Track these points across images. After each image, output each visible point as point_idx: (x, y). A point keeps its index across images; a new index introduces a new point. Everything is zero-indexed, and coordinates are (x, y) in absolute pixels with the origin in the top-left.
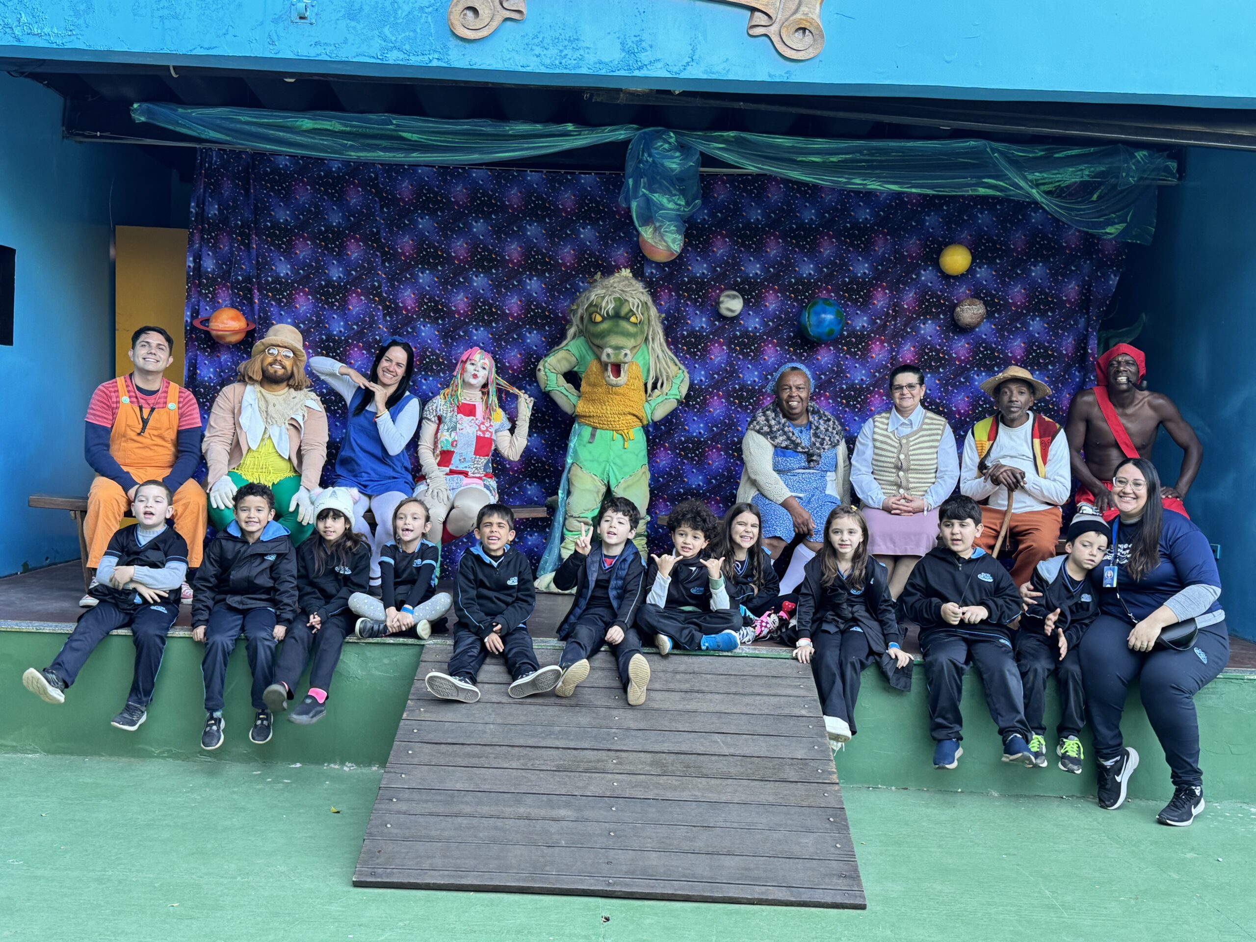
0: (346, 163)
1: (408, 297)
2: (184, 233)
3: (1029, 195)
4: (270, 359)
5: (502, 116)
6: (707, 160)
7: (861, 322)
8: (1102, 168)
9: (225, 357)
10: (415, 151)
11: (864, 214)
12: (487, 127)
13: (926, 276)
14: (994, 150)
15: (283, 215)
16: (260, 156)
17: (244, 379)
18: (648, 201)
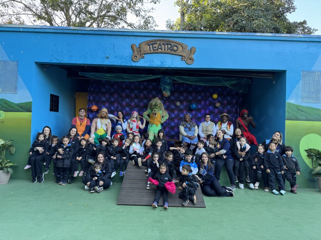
0: (114, 81)
1: (124, 103)
2: (87, 93)
3: (227, 86)
4: (102, 114)
5: (140, 74)
6: (174, 80)
7: (200, 107)
8: (239, 81)
9: (94, 113)
10: (125, 79)
11: (200, 89)
12: (138, 75)
13: (210, 99)
14: (221, 78)
15: (104, 90)
16: (100, 80)
17: (98, 117)
18: (164, 87)
